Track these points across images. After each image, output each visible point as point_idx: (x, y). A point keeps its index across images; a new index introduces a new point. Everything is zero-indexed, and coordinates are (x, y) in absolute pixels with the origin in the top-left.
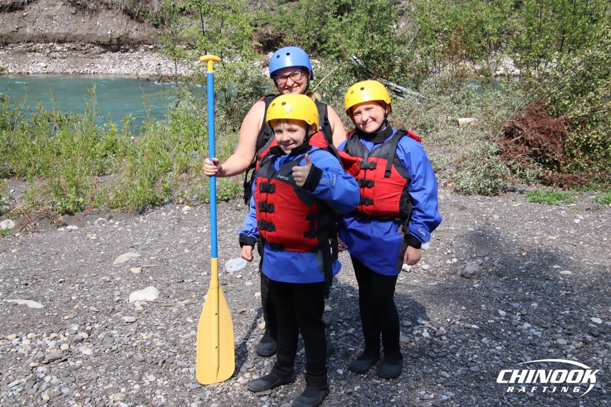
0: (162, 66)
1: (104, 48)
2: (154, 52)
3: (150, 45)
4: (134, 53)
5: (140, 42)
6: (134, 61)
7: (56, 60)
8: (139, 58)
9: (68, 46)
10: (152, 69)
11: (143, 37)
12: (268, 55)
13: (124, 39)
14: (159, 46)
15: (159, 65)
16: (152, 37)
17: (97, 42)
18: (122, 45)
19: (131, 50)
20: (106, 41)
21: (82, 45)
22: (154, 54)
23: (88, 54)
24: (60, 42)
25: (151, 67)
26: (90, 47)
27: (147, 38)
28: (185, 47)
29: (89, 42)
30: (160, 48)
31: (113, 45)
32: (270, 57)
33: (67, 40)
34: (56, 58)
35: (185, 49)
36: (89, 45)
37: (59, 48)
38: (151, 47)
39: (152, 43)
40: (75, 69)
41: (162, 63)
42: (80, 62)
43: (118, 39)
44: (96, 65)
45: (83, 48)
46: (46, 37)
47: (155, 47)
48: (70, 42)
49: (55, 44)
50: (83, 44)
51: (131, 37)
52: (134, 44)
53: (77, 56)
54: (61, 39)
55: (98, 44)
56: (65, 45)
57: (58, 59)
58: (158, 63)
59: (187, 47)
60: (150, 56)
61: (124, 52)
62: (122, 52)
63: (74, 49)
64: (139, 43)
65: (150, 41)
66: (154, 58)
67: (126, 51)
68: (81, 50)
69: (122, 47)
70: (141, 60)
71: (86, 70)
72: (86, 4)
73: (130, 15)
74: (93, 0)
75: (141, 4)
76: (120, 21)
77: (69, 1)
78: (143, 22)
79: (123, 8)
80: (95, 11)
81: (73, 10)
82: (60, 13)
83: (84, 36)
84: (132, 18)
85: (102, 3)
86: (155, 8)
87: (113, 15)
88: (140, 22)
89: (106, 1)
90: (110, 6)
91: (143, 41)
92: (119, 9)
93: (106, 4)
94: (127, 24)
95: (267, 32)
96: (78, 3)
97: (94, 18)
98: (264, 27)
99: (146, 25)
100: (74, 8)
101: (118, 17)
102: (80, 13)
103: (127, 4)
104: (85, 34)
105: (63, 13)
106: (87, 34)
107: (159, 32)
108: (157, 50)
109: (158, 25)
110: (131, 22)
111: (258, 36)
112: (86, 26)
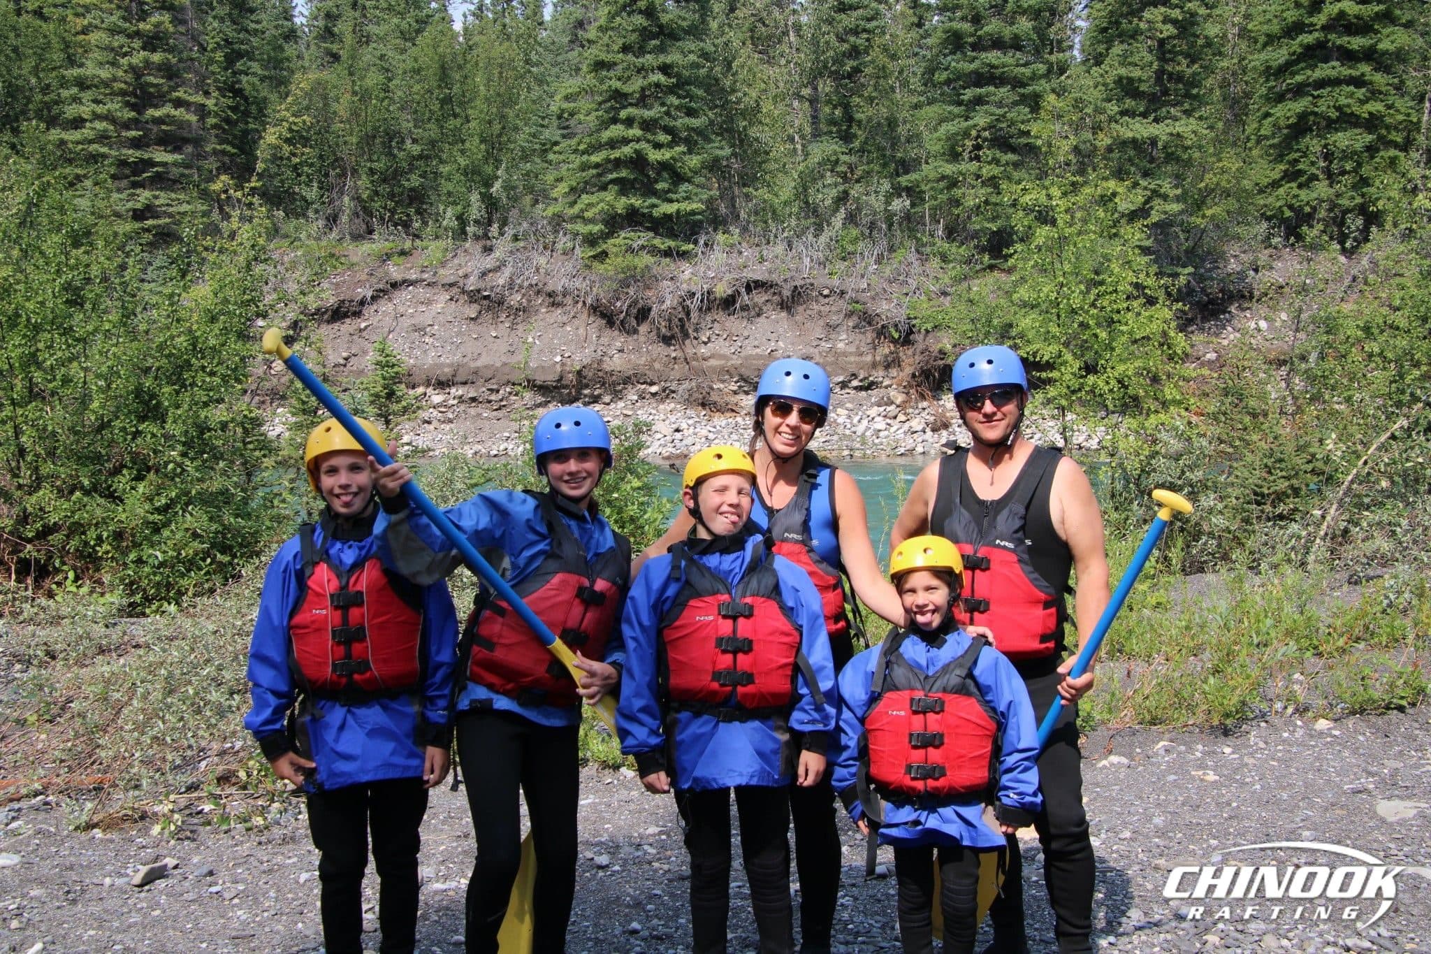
0: (686, 432)
1: (543, 395)
2: (662, 401)
3: (652, 384)
4: (613, 406)
5: (629, 378)
7: (431, 427)
8: (626, 416)
9: (460, 392)
10: (662, 442)
11: (636, 366)
12: (941, 402)
13: (591, 374)
14: (674, 386)
15: (677, 430)
16: (657, 366)
17: (529, 381)
18: (587, 386)
19: (607, 399)
20: (550, 378)
21: (491, 390)
22: (662, 407)
23: (504, 411)
24: (442, 385)
25: (658, 436)
26: (510, 393)
27: (641, 370)
28: (735, 388)
29: (508, 383)
30: (674, 392)
31: (565, 387)
32: (949, 405)
33: (458, 379)
34: (429, 423)
35: (735, 393)
36: (508, 389)
37: (437, 399)
38: (654, 389)
39: (656, 380)
40: (478, 447)
41: (684, 426)
42: (487, 429)
43: (579, 373)
45: (493, 397)
46: (410, 375)
47: (664, 391)
48: (465, 383)
49: (430, 391)
50: (495, 387)
51: (608, 369)
52: (614, 384)
53: (479, 415)
54: (443, 379)
55: (532, 385)
56: (453, 390)
57: (435, 423)
58: (675, 426)
59: (740, 387)
60: (654, 412)
61: (589, 403)
62: (585, 404)
63: (473, 400)
64: (627, 381)
65: (651, 375)
66: (662, 417)
67: (596, 399)
68: (490, 402)
69: (586, 392)
71: (502, 448)
72: (503, 297)
73: (606, 316)
74: (521, 287)
75: (631, 291)
76: (581, 331)
77: (463, 292)
78: (636, 331)
79: (589, 301)
80: (522, 311)
81: (472, 311)
82: (441, 318)
83: (497, 370)
84: (611, 323)
85: (538, 292)
86: (665, 298)
87: (565, 319)
88: (628, 333)
89: (549, 288)
90: (559, 298)
91: (635, 375)
92: (580, 305)
93: (550, 295)
94: (599, 337)
95: (940, 346)
96: (486, 294)
97: (520, 327)
98: (930, 335)
99: (642, 339)
100: (476, 307)
101: (576, 322)
102: (487, 317)
103: (601, 292)
104: (498, 364)
105: (450, 318)
106: (505, 364)
107: (674, 355)
108: (667, 397)
109: (673, 337)
110: (608, 332)
111: (918, 358)
112: (502, 346)
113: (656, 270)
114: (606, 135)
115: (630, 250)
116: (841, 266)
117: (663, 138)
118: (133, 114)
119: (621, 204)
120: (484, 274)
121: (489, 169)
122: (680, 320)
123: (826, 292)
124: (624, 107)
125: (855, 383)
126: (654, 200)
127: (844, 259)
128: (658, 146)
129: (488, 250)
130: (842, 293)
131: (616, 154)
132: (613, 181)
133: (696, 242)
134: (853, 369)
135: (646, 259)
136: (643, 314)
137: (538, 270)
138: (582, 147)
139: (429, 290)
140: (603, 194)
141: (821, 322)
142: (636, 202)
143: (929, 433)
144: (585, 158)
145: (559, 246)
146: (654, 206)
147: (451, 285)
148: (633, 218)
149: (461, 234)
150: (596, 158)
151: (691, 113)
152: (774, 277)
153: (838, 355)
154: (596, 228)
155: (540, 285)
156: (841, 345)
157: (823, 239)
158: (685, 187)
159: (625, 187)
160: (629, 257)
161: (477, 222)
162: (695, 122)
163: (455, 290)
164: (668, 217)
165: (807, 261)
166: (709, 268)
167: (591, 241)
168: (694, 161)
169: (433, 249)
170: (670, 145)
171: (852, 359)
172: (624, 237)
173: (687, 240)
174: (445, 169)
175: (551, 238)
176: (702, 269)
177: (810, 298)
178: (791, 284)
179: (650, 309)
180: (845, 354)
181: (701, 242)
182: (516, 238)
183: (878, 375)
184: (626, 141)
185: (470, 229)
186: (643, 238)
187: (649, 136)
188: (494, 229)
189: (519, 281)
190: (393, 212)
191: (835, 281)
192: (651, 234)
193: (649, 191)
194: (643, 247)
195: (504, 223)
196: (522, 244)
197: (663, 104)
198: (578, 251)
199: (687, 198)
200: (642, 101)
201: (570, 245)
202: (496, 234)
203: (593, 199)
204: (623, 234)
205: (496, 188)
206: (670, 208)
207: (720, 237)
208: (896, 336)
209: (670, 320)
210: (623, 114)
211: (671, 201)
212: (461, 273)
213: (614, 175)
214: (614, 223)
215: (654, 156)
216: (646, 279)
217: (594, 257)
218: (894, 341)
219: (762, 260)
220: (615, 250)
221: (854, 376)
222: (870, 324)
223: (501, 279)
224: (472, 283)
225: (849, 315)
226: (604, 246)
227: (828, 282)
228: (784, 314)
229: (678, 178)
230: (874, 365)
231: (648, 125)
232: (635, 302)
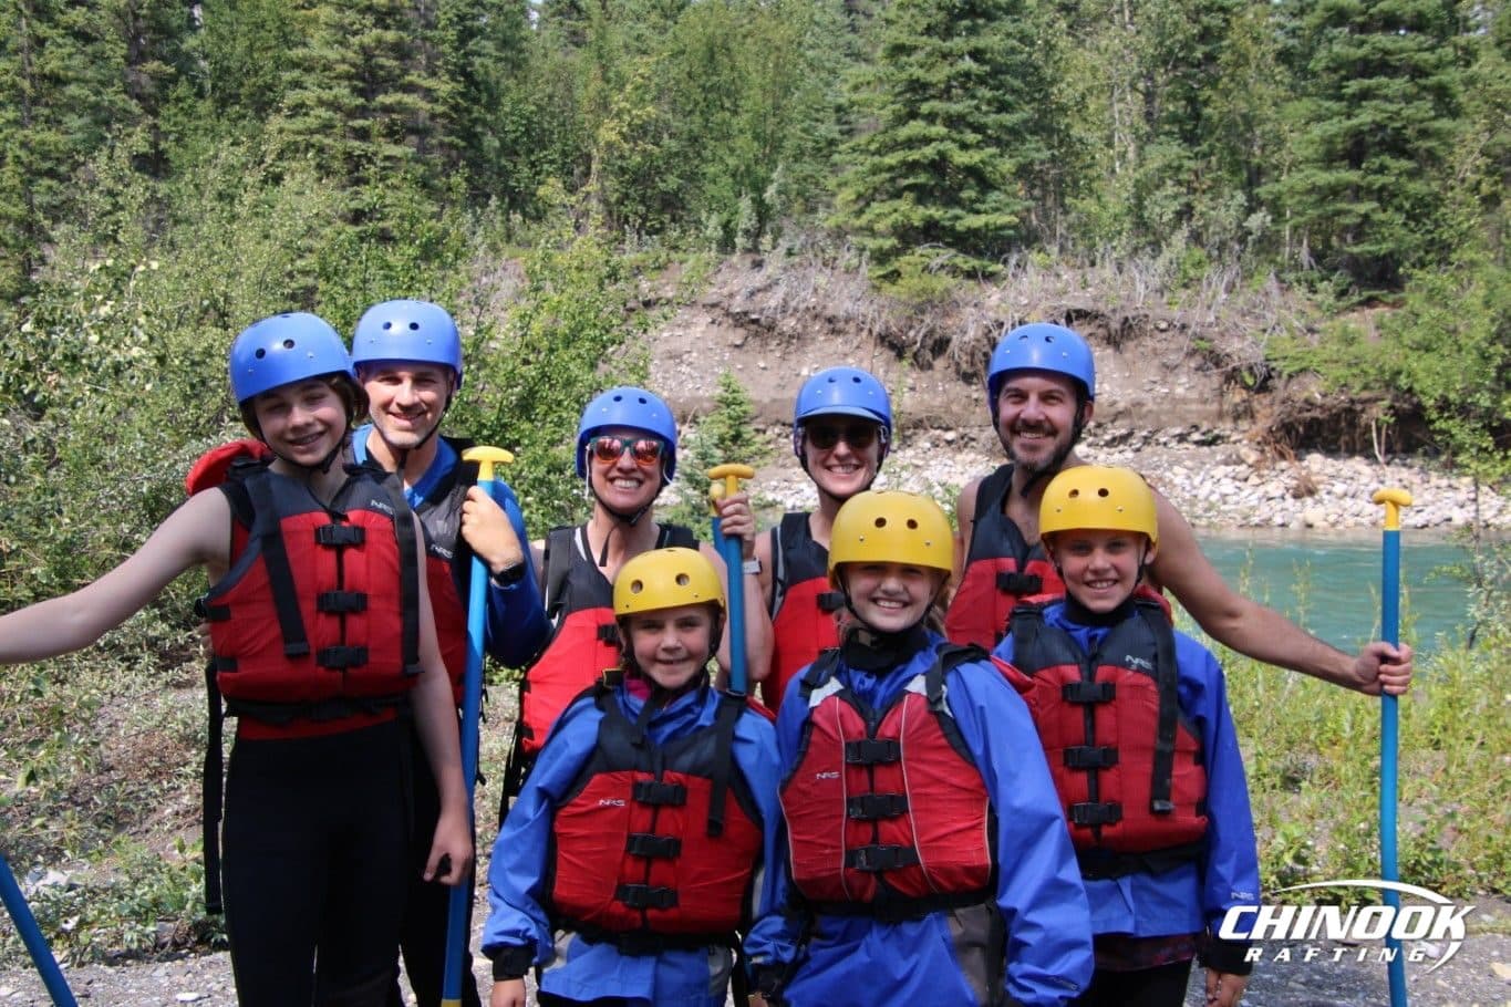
2: (960, 450)
3: (948, 429)
4: (903, 454)
5: (921, 421)
6: (905, 475)
8: (917, 466)
11: (930, 408)
12: (1305, 463)
14: (974, 433)
16: (955, 408)
21: (757, 431)
22: (959, 457)
23: (771, 456)
24: (700, 422)
26: (779, 435)
27: (940, 412)
29: (777, 422)
30: (972, 440)
32: (1315, 467)
36: (777, 430)
38: (950, 435)
39: (953, 425)
44: (796, 486)
47: (962, 437)
50: (762, 427)
52: (904, 429)
64: (918, 425)
65: (947, 420)
66: (960, 468)
70: (926, 474)
72: (774, 320)
73: (894, 346)
74: (796, 310)
75: (928, 319)
76: (866, 364)
77: (728, 314)
78: (930, 367)
79: (876, 329)
80: (798, 339)
81: (737, 336)
82: (700, 344)
83: (765, 407)
84: (900, 356)
85: (816, 317)
86: (967, 328)
87: (847, 349)
88: (922, 368)
89: (829, 313)
90: (841, 325)
91: (928, 418)
92: (865, 334)
93: (830, 320)
94: (886, 372)
95: (1306, 394)
96: (754, 317)
97: (793, 357)
98: (1294, 381)
99: (938, 375)
100: (741, 332)
101: (860, 353)
102: (754, 343)
103: (889, 320)
104: (766, 400)
105: (711, 345)
106: (774, 401)
107: (975, 396)
108: (966, 445)
109: (975, 374)
110: (897, 366)
111: (1277, 409)
112: (771, 379)
113: (958, 295)
114: (904, 132)
115: (926, 269)
116: (1183, 294)
117: (971, 137)
118: (360, 101)
119: (918, 215)
120: (752, 294)
121: (761, 171)
122: (985, 354)
123: (1163, 325)
124: (926, 100)
125: (1196, 436)
126: (958, 211)
127: (1186, 286)
128: (964, 146)
129: (758, 265)
130: (1184, 327)
131: (914, 155)
132: (909, 188)
133: (1005, 262)
134: (1196, 421)
135: (946, 281)
136: (940, 346)
137: (816, 290)
138: (873, 147)
139: (688, 310)
140: (896, 203)
141: (1156, 362)
142: (936, 212)
143: (1290, 500)
144: (876, 159)
145: (841, 263)
146: (957, 218)
147: (714, 306)
148: (931, 232)
149: (726, 245)
150: (891, 159)
151: (1003, 107)
152: (1102, 307)
153: (1175, 401)
154: (888, 243)
155: (819, 309)
156: (1180, 391)
157: (1162, 261)
158: (994, 196)
159: (923, 195)
160: (926, 276)
161: (747, 232)
162: (1009, 119)
163: (718, 311)
164: (974, 232)
165: (1140, 288)
166: (1021, 293)
167: (881, 257)
168: (1007, 165)
169: (692, 262)
170: (978, 146)
171: (1194, 407)
172: (922, 253)
173: (995, 258)
174: (711, 169)
175: (831, 252)
176: (1012, 295)
177: (1143, 332)
178: (1119, 317)
179: (948, 341)
180: (1184, 401)
181: (1013, 261)
182: (790, 253)
183: (1225, 428)
184: (927, 140)
185: (740, 240)
186: (945, 255)
187: (954, 135)
188: (766, 241)
189: (793, 304)
190: (645, 219)
191: (1176, 313)
192: (952, 251)
193: (951, 199)
194: (942, 266)
195: (778, 233)
196: (797, 259)
197: (973, 97)
198: (864, 269)
199: (996, 210)
200: (946, 94)
201: (855, 262)
202: (768, 247)
203: (887, 207)
204: (919, 250)
205: (770, 193)
206: (976, 221)
207: (1035, 257)
208: (1250, 381)
209: (972, 355)
210: (925, 108)
211: (978, 212)
212: (725, 291)
213: (911, 181)
214: (909, 236)
215: (961, 158)
216: (948, 305)
217: (884, 277)
218: (1247, 388)
219: (1085, 285)
220: (909, 268)
221: (1196, 427)
222: (1217, 365)
223: (773, 301)
224: (738, 306)
225: (1192, 354)
226: (896, 265)
227: (1167, 314)
228: (1110, 351)
229: (986, 185)
230: (1221, 415)
231: (954, 122)
232: (931, 332)
